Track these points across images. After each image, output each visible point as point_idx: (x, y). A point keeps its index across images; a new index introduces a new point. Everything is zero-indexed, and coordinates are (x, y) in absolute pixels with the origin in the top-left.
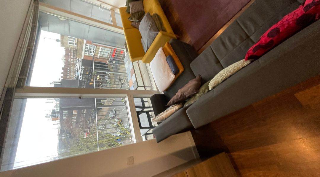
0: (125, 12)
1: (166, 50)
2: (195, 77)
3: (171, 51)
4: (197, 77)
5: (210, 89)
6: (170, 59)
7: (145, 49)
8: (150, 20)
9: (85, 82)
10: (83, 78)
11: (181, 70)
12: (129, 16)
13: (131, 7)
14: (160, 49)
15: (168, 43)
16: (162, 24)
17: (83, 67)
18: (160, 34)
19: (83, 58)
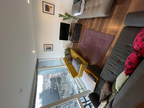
0: (65, 59)
1: (87, 71)
2: (106, 82)
3: (89, 71)
4: (107, 82)
5: (118, 91)
6: (90, 75)
7: (77, 72)
8: (76, 61)
9: (52, 89)
10: (51, 87)
11: (97, 79)
12: (67, 60)
13: (67, 57)
14: (84, 71)
15: (86, 68)
16: (80, 61)
17: (51, 82)
18: (81, 65)
19: (50, 78)
